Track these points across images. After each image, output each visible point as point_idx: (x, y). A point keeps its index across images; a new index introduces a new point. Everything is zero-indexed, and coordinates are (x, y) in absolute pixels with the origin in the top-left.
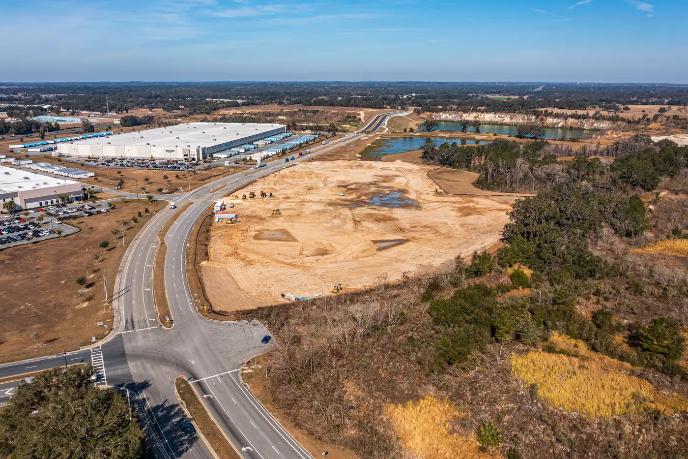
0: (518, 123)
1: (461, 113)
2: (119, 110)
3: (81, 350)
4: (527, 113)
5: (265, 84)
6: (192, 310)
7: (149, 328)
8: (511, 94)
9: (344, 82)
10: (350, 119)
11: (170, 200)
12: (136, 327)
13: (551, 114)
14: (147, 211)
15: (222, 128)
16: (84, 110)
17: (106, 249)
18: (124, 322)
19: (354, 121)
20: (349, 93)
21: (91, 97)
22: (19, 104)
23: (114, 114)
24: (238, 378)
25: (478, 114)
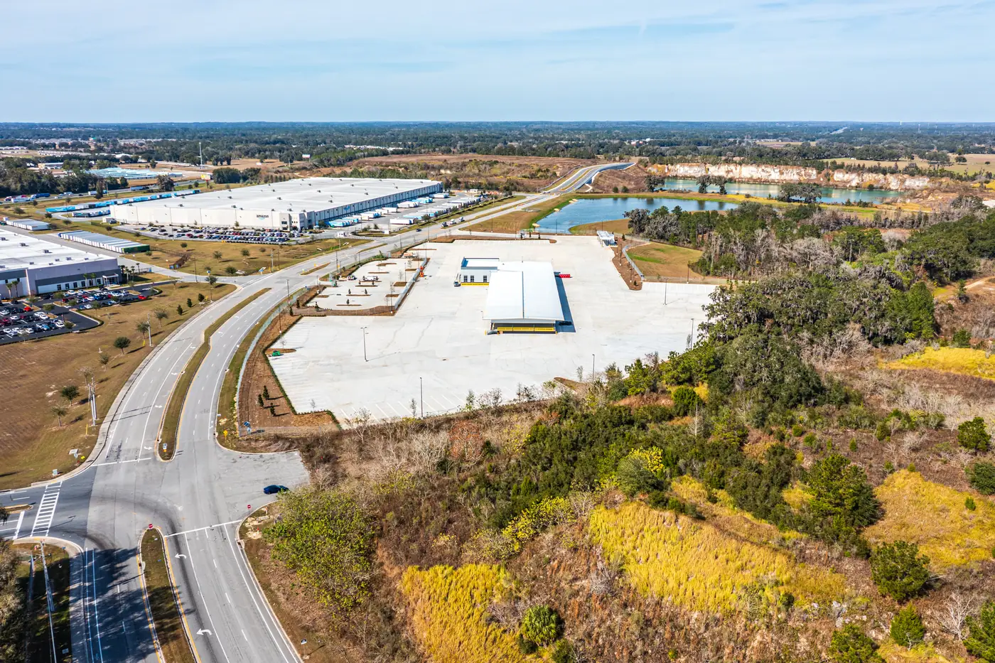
0: (790, 180)
1: (708, 166)
2: (217, 160)
4: (806, 166)
5: (436, 125)
6: (209, 435)
7: (139, 460)
8: (792, 140)
9: (551, 123)
10: (540, 174)
12: (122, 458)
13: (841, 167)
14: (201, 298)
15: (348, 185)
16: (171, 160)
17: (126, 350)
18: (107, 450)
19: (546, 177)
20: (553, 138)
21: (185, 143)
22: (85, 152)
23: (210, 166)
24: (235, 532)
25: (732, 167)
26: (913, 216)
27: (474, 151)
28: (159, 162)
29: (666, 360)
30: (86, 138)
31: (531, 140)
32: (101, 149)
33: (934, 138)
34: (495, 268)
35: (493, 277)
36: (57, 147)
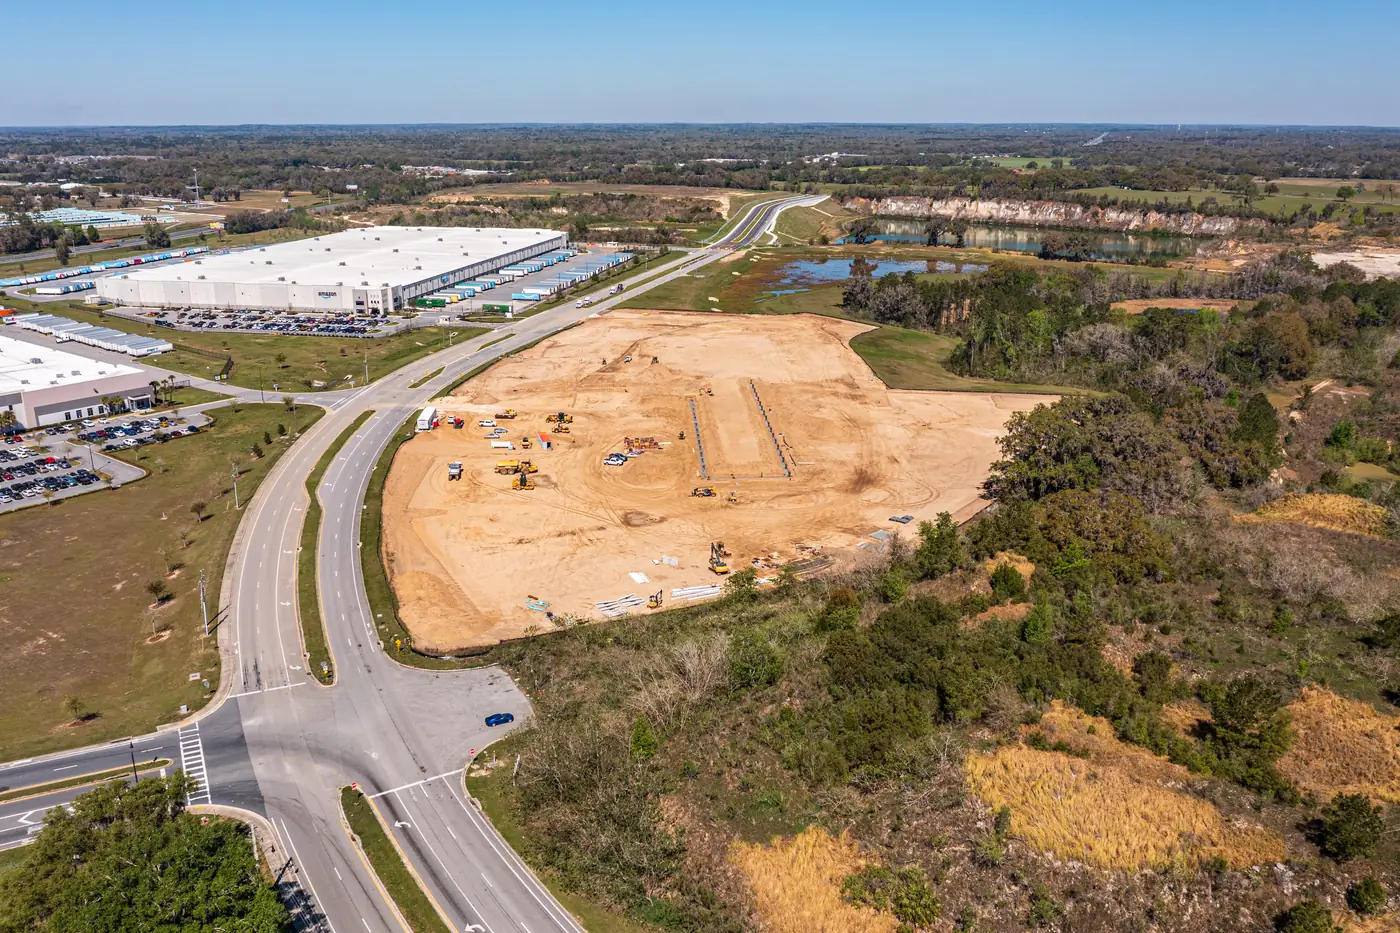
0: (1047, 221)
2: (221, 193)
3: (159, 732)
4: (1065, 201)
7: (290, 686)
10: (698, 215)
11: (328, 404)
12: (265, 684)
13: (1114, 203)
14: (281, 429)
15: (434, 240)
18: (240, 671)
19: (708, 221)
24: (461, 787)
25: (965, 202)
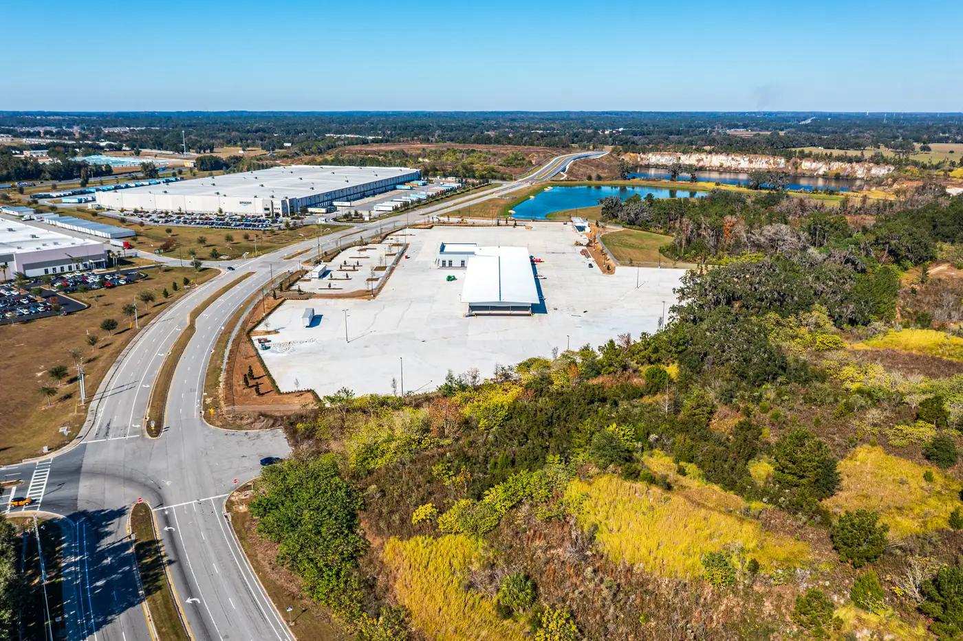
0: (759, 168)
1: (679, 154)
2: (200, 148)
3: (24, 463)
4: (774, 155)
5: (415, 114)
6: (196, 414)
7: (127, 437)
8: (762, 129)
9: (527, 113)
10: (516, 162)
11: (225, 268)
12: (110, 435)
13: (809, 155)
14: (187, 282)
15: (329, 173)
16: (155, 148)
17: (113, 332)
18: (96, 427)
19: (522, 165)
20: (528, 127)
21: (168, 132)
22: (69, 139)
23: (193, 154)
24: (222, 506)
25: (703, 156)
26: (878, 203)
27: (452, 140)
28: (143, 150)
29: (639, 341)
30: (70, 126)
31: (507, 130)
32: (84, 137)
33: (900, 128)
34: (473, 253)
35: (470, 262)
36: (42, 135)
